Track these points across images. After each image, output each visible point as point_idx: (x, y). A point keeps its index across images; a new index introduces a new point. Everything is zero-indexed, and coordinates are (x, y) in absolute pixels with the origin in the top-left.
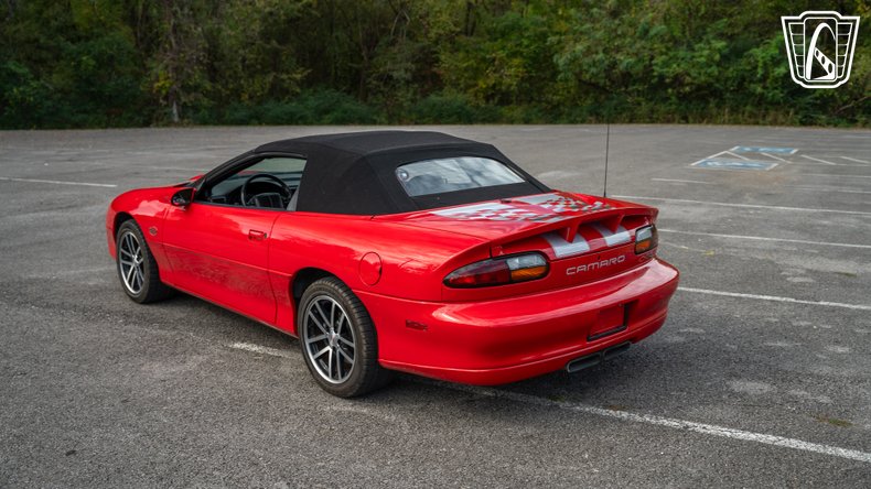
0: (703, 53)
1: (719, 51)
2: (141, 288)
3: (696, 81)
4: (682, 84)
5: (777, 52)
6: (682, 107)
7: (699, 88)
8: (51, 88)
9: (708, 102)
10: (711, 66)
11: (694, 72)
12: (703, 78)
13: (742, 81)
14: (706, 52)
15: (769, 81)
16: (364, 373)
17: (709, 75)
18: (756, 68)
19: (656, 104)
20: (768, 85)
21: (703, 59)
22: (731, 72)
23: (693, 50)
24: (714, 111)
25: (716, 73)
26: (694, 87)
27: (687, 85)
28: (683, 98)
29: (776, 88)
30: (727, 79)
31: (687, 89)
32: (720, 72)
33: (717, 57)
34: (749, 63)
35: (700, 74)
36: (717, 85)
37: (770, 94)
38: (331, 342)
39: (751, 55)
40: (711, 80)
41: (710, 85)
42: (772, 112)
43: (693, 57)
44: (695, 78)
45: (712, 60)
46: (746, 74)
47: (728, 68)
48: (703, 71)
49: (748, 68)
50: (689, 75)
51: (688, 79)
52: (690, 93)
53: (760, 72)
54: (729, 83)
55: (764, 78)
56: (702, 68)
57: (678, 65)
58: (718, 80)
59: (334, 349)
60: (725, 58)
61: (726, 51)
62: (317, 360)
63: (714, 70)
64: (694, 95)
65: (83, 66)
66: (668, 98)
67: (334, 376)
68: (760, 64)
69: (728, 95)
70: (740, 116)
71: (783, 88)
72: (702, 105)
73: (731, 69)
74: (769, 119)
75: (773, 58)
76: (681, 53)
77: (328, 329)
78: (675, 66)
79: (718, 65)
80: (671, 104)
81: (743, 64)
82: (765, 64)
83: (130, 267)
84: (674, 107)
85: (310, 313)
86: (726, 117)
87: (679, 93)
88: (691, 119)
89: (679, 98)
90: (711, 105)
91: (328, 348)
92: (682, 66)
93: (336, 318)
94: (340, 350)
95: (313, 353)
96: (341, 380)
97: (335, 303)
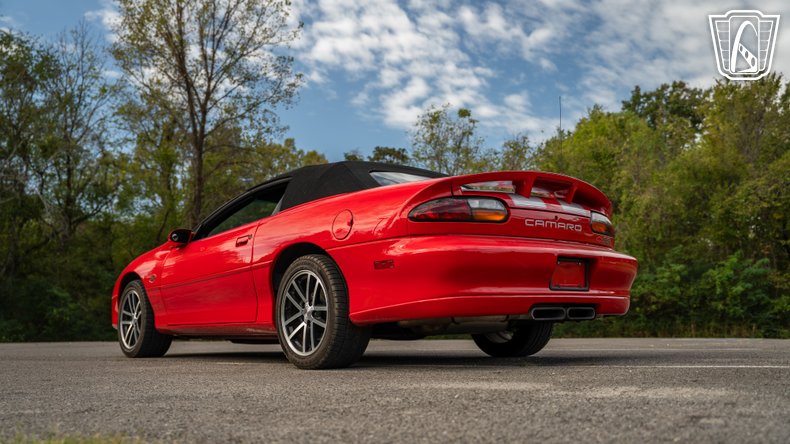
0: (664, 275)
1: (679, 272)
2: (137, 341)
3: (660, 300)
4: (648, 304)
5: (732, 272)
6: (652, 324)
7: (665, 306)
9: (674, 319)
10: (673, 287)
11: (658, 293)
12: (667, 298)
13: (703, 299)
14: (667, 274)
15: (728, 299)
16: (335, 332)
17: (673, 295)
18: (714, 287)
19: (626, 322)
20: (728, 302)
21: (665, 280)
22: (692, 291)
23: (655, 273)
24: (681, 327)
25: (679, 293)
26: (660, 306)
27: (654, 303)
28: (650, 316)
29: (736, 305)
30: (690, 298)
31: (654, 307)
32: (682, 292)
33: (678, 278)
34: (708, 283)
35: (663, 293)
36: (680, 303)
37: (732, 311)
38: (306, 316)
39: (708, 277)
40: (675, 299)
41: (674, 303)
42: (736, 327)
43: (656, 279)
44: (660, 298)
45: (674, 282)
46: (707, 293)
47: (689, 288)
48: (666, 291)
49: (708, 287)
50: (654, 295)
51: (653, 299)
52: (657, 311)
53: (719, 291)
54: (692, 301)
55: (723, 297)
56: (664, 288)
57: (643, 287)
58: (681, 299)
59: (308, 323)
60: (685, 280)
61: (685, 273)
62: (292, 340)
63: (677, 290)
64: (661, 313)
66: (637, 317)
67: (308, 348)
68: (718, 282)
69: (692, 312)
70: (706, 331)
71: (743, 305)
72: (670, 322)
73: (692, 289)
74: (735, 333)
75: (729, 279)
76: (645, 276)
77: (303, 306)
78: (640, 287)
79: (680, 285)
80: (640, 322)
81: (702, 284)
82: (722, 283)
84: (643, 324)
85: (288, 295)
86: (693, 332)
87: (646, 311)
88: (659, 334)
89: (647, 316)
90: (678, 322)
91: (304, 324)
92: (647, 286)
93: (311, 291)
94: (314, 321)
95: (289, 334)
96: (314, 350)
97: (310, 273)
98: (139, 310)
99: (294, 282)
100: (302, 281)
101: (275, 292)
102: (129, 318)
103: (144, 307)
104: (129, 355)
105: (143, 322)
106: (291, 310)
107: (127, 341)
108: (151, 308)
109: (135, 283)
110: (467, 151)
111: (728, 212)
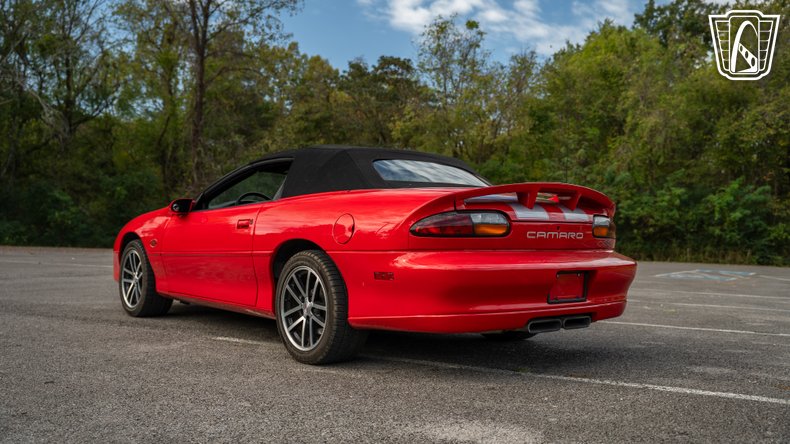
0: (664, 198)
1: (679, 196)
2: (138, 302)
3: (659, 223)
4: (646, 226)
5: (732, 198)
6: (647, 246)
7: (662, 229)
8: (88, 213)
9: (670, 242)
10: (672, 210)
11: (657, 216)
12: (665, 221)
13: (701, 223)
14: (667, 198)
15: (726, 224)
16: (333, 334)
17: (671, 218)
18: (713, 212)
19: (623, 243)
20: (725, 228)
21: (665, 204)
22: (690, 215)
23: (656, 196)
24: (677, 251)
25: (677, 216)
26: (657, 229)
27: (651, 226)
28: (647, 238)
29: (733, 231)
30: (688, 222)
31: (651, 230)
32: (680, 216)
33: (677, 202)
34: (707, 208)
35: (662, 216)
36: (678, 227)
37: (728, 236)
38: (305, 311)
39: (708, 201)
40: (673, 223)
41: (672, 227)
42: (731, 253)
43: (656, 202)
44: (658, 220)
45: (673, 205)
46: (705, 217)
47: (688, 212)
48: (665, 214)
49: (707, 212)
50: (653, 218)
51: (652, 221)
52: (654, 234)
53: (717, 216)
54: (690, 225)
55: (721, 223)
56: (663, 211)
57: (642, 209)
58: (679, 223)
59: (308, 318)
60: (685, 204)
61: (685, 197)
62: (291, 332)
63: (675, 214)
64: (658, 236)
65: (116, 196)
66: (635, 238)
67: (306, 344)
68: (717, 209)
69: (689, 236)
70: (701, 255)
71: (740, 231)
72: (666, 245)
73: (691, 213)
74: (729, 258)
75: (728, 204)
76: (645, 199)
77: (303, 300)
78: (639, 209)
79: (679, 208)
80: (637, 243)
81: (701, 209)
82: (721, 209)
83: (130, 284)
84: (639, 246)
85: (288, 287)
86: (688, 256)
87: (644, 234)
88: (655, 257)
89: (644, 239)
90: (674, 245)
91: (303, 318)
92: (646, 209)
93: (311, 287)
94: (313, 317)
95: (288, 326)
96: (312, 346)
97: (310, 270)
98: (140, 270)
99: (293, 275)
100: (302, 276)
101: (275, 280)
102: (131, 277)
103: (145, 269)
104: (131, 313)
105: (145, 284)
106: (290, 303)
107: (129, 299)
108: (152, 271)
109: (135, 242)
110: (474, 64)
111: (733, 137)
